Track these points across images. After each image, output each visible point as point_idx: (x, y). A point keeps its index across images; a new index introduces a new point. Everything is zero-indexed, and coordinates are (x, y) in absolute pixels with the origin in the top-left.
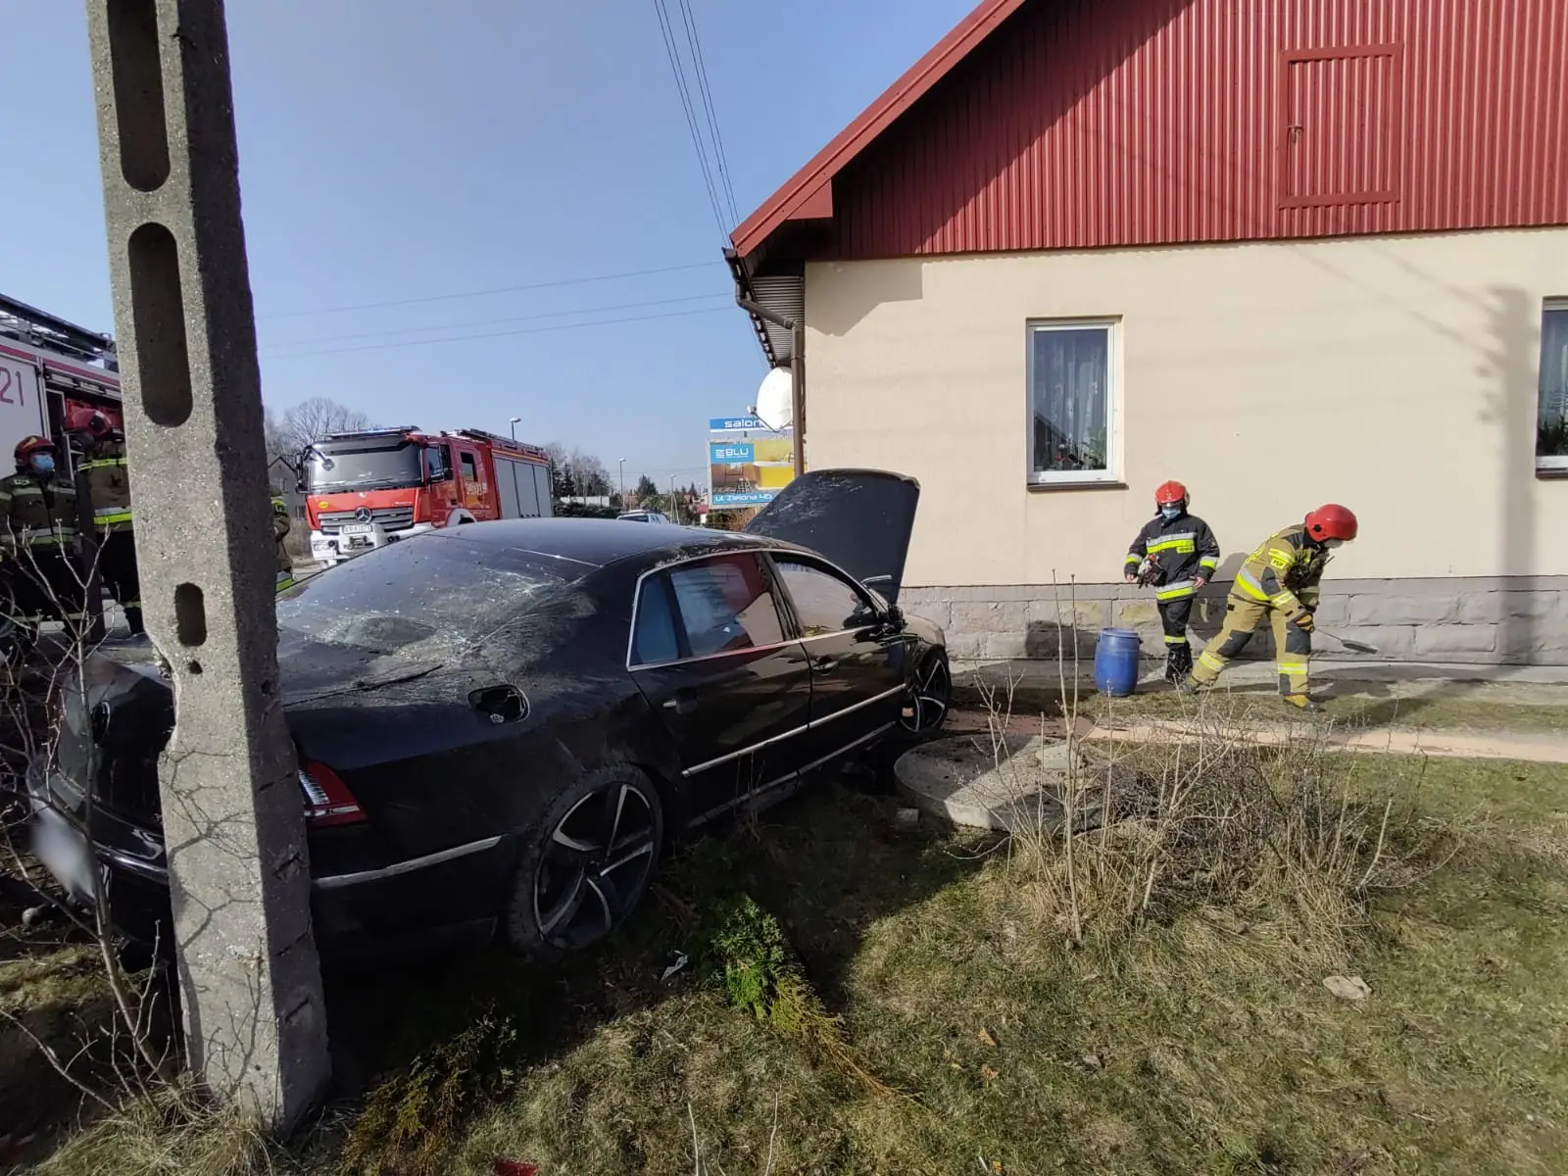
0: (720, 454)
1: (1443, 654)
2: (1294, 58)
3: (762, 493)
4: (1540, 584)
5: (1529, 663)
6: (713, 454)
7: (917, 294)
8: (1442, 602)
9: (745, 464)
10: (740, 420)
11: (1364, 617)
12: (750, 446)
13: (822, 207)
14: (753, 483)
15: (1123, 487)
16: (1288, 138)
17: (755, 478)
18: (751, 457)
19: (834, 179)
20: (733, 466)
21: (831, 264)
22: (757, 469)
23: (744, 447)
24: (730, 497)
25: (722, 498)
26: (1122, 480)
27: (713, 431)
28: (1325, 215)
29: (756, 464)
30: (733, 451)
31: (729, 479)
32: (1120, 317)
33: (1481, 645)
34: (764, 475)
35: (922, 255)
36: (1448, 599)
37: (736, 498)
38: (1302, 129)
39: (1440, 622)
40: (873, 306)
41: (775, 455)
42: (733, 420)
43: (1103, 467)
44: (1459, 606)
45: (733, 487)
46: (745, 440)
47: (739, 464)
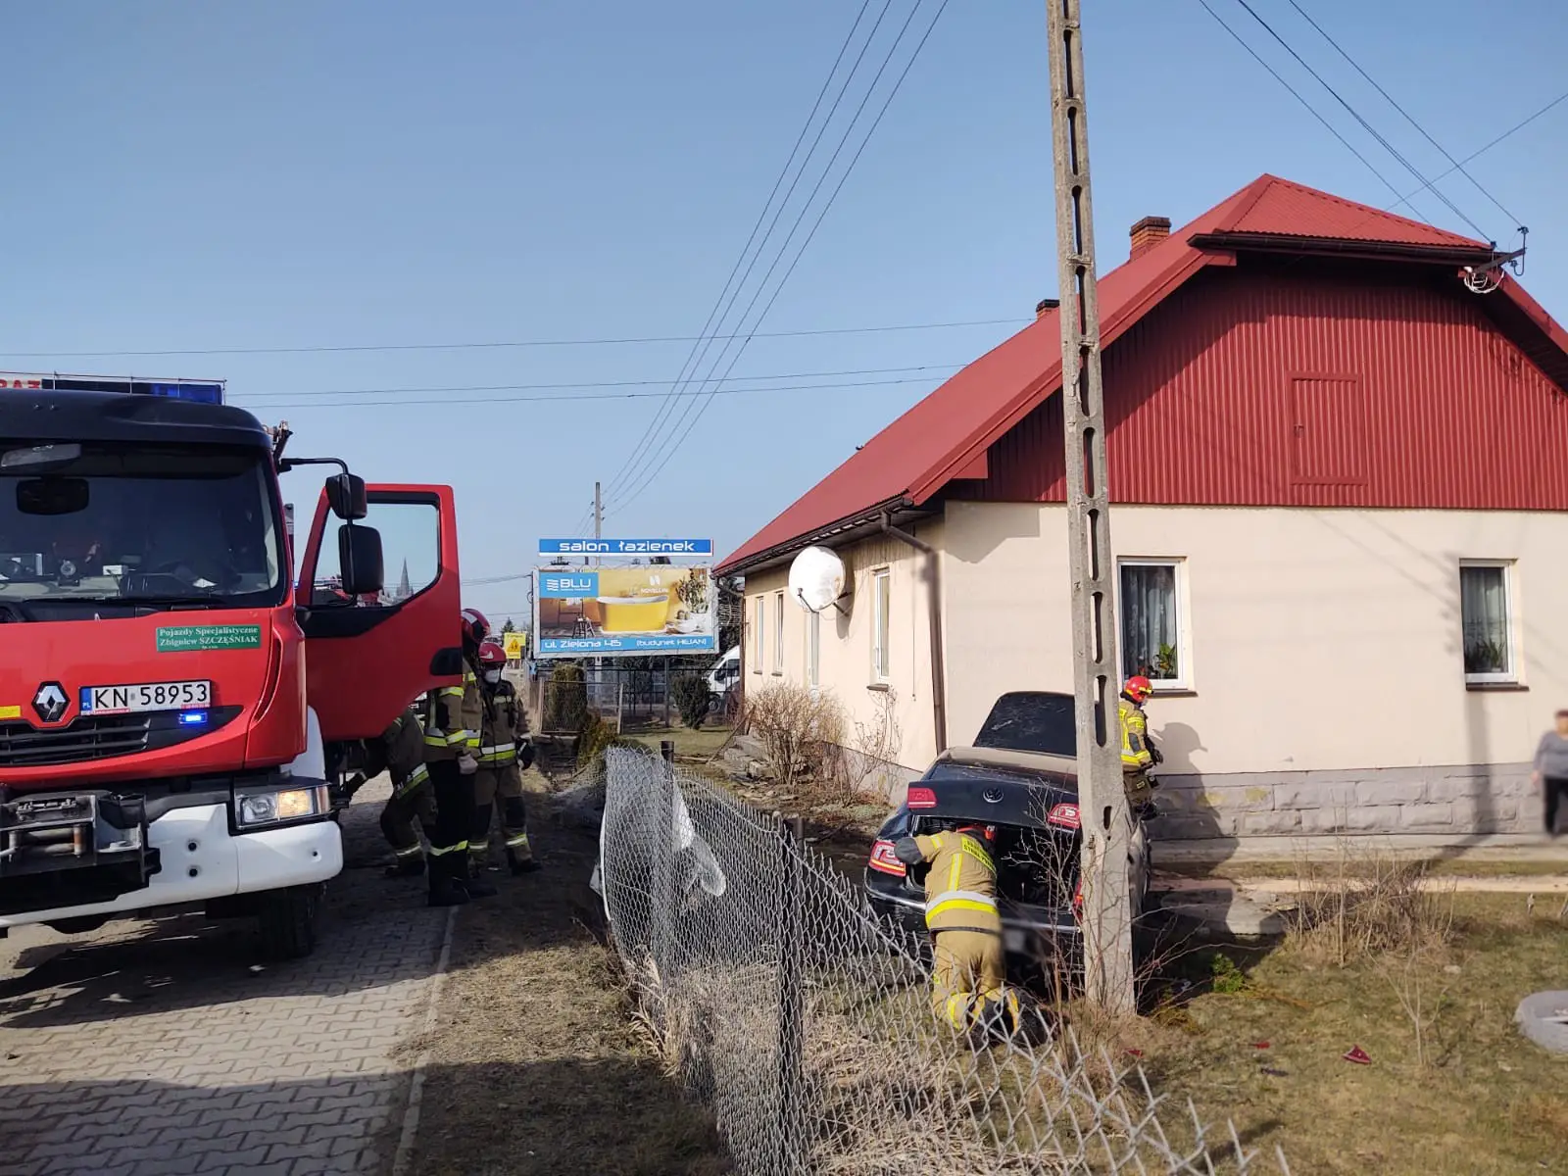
0: (552, 585)
1: (1420, 827)
2: (1296, 377)
3: (608, 638)
4: (1496, 771)
5: (1492, 833)
6: (543, 585)
7: (1036, 533)
8: (1416, 786)
9: (586, 600)
10: (580, 541)
11: (1367, 798)
12: (594, 577)
13: (979, 471)
14: (596, 625)
15: (1193, 694)
16: (1295, 434)
17: (598, 619)
18: (594, 591)
19: (990, 450)
20: (570, 601)
21: (965, 504)
22: (602, 606)
23: (586, 577)
24: (565, 643)
25: (553, 644)
26: (1192, 688)
27: (542, 554)
28: (1329, 490)
29: (600, 599)
30: (570, 583)
31: (563, 619)
32: (1185, 558)
33: (1443, 820)
34: (611, 614)
35: (1040, 502)
36: (1420, 784)
37: (572, 644)
38: (1303, 427)
39: (1417, 802)
40: (1004, 539)
41: (627, 589)
42: (571, 542)
43: (1174, 677)
44: (1427, 790)
45: (569, 630)
46: (587, 569)
47: (577, 600)
